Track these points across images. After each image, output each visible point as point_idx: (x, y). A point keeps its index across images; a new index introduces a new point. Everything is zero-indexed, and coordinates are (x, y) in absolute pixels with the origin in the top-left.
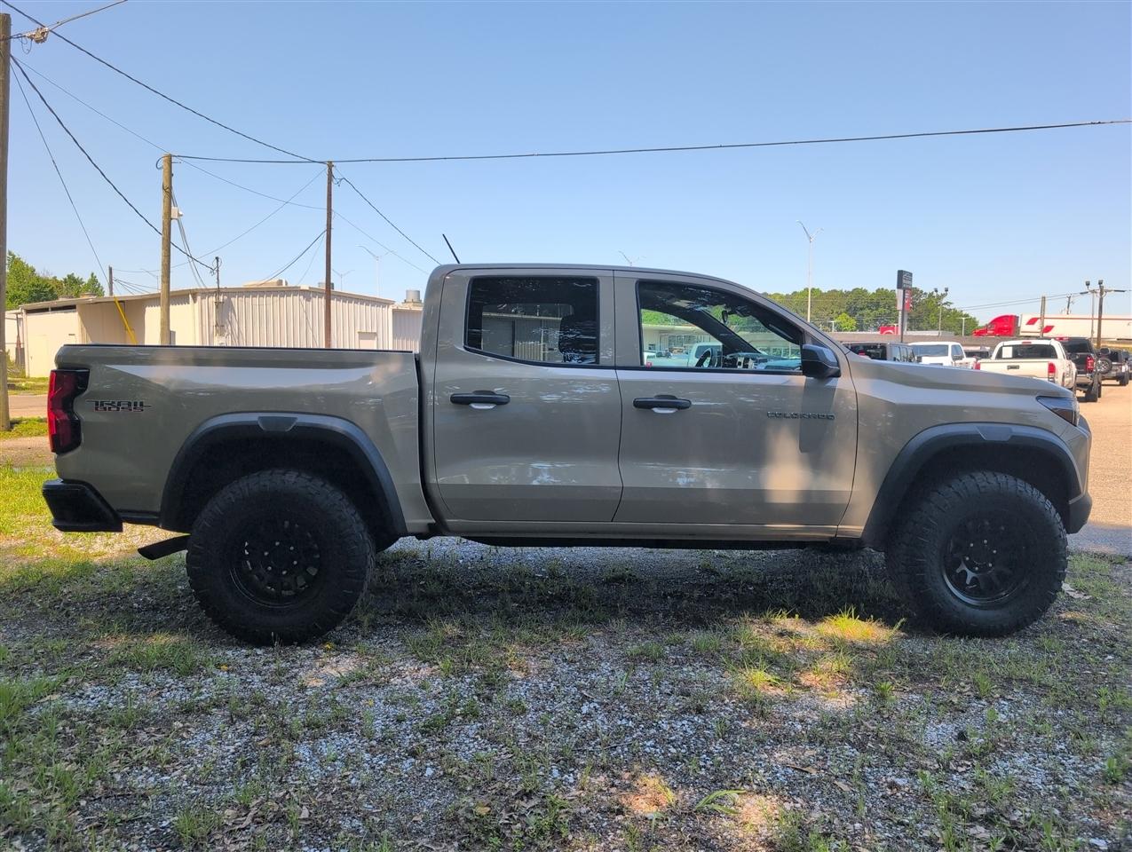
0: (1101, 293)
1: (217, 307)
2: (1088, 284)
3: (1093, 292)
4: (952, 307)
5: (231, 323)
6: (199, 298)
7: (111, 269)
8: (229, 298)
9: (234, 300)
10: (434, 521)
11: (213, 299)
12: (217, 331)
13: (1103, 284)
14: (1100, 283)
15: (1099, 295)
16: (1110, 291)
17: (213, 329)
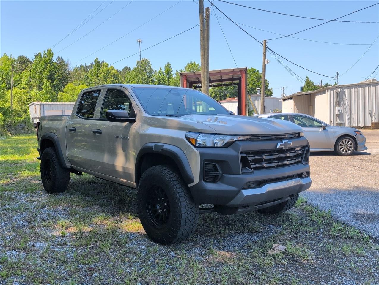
1: (337, 94)
5: (344, 101)
6: (329, 91)
7: (321, 81)
8: (343, 90)
9: (346, 91)
11: (336, 91)
12: (337, 104)
17: (335, 104)
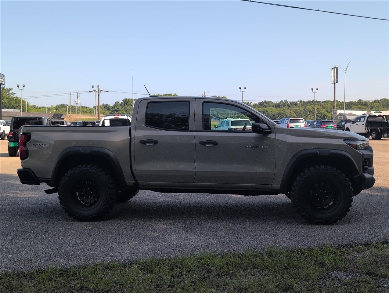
2: (93, 87)
3: (95, 91)
4: (15, 96)
10: (135, 182)
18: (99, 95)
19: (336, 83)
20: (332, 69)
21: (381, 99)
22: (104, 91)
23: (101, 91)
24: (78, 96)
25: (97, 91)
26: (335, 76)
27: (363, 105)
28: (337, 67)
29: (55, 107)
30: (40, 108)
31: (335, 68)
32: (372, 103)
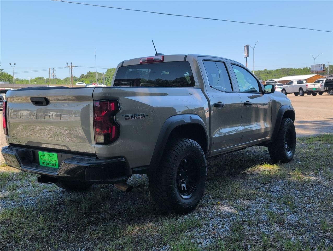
0: (72, 68)
2: (67, 64)
3: (69, 67)
13: (72, 64)
14: (71, 64)
15: (71, 68)
16: (74, 67)
18: (72, 70)
19: (247, 58)
20: (245, 46)
21: (281, 68)
22: (76, 67)
23: (73, 67)
24: (54, 71)
25: (71, 67)
26: (247, 52)
27: (267, 73)
28: (248, 45)
29: (34, 80)
30: (22, 81)
31: (246, 46)
32: (274, 71)
